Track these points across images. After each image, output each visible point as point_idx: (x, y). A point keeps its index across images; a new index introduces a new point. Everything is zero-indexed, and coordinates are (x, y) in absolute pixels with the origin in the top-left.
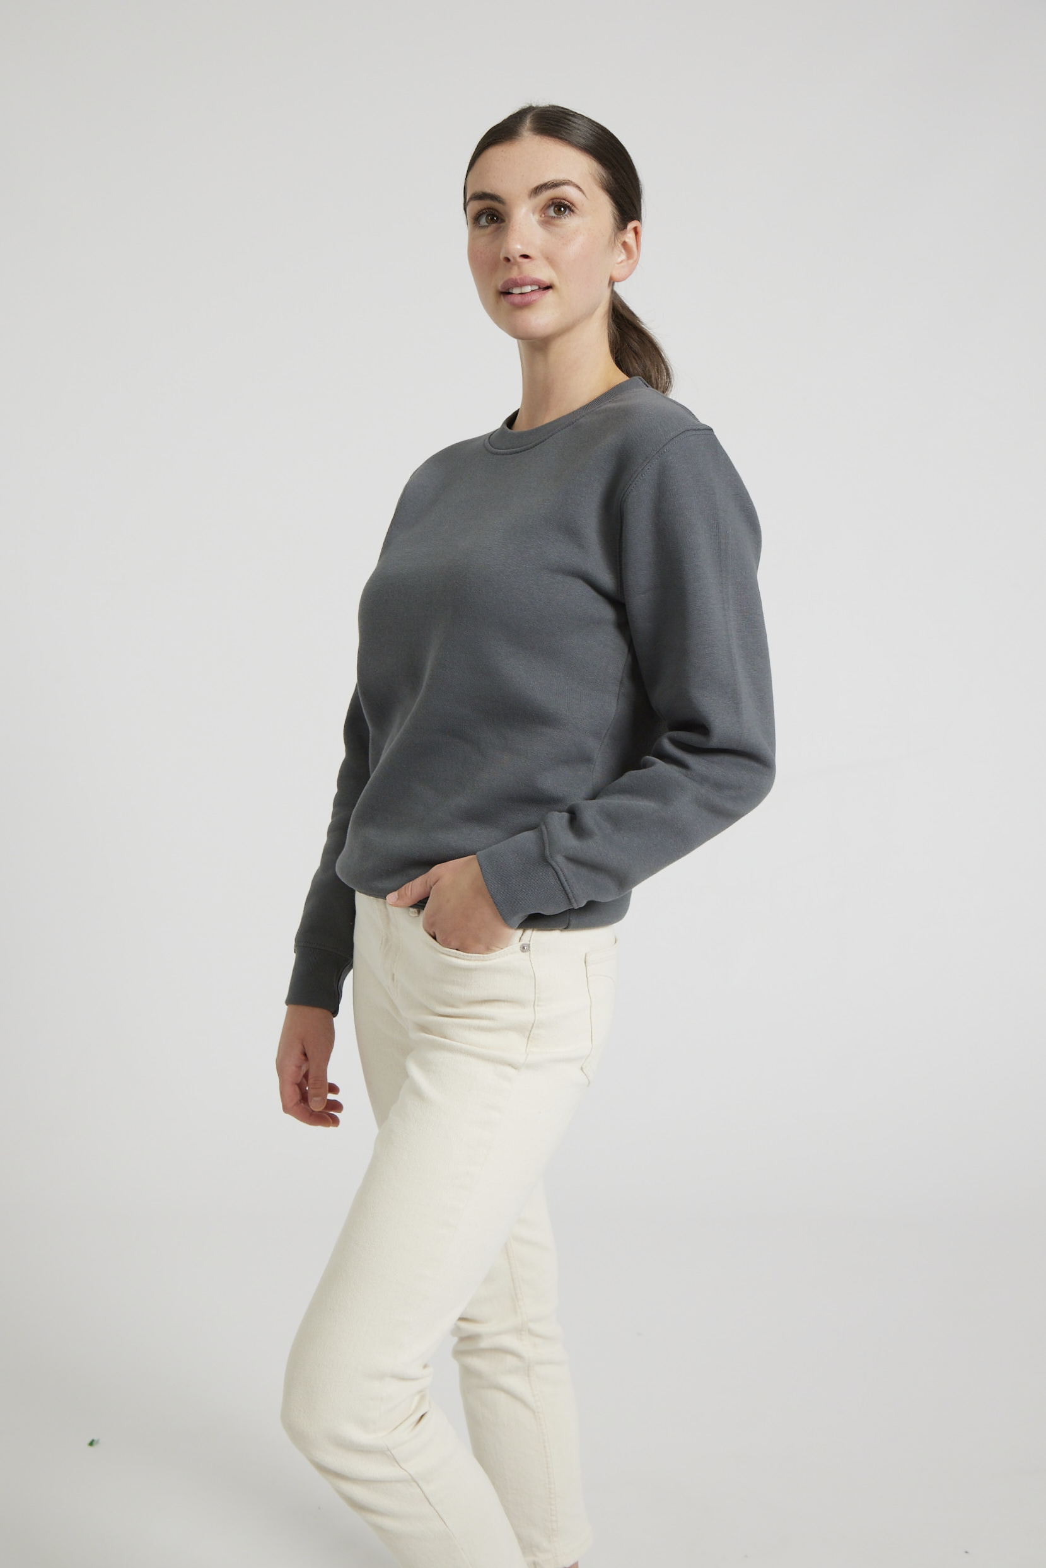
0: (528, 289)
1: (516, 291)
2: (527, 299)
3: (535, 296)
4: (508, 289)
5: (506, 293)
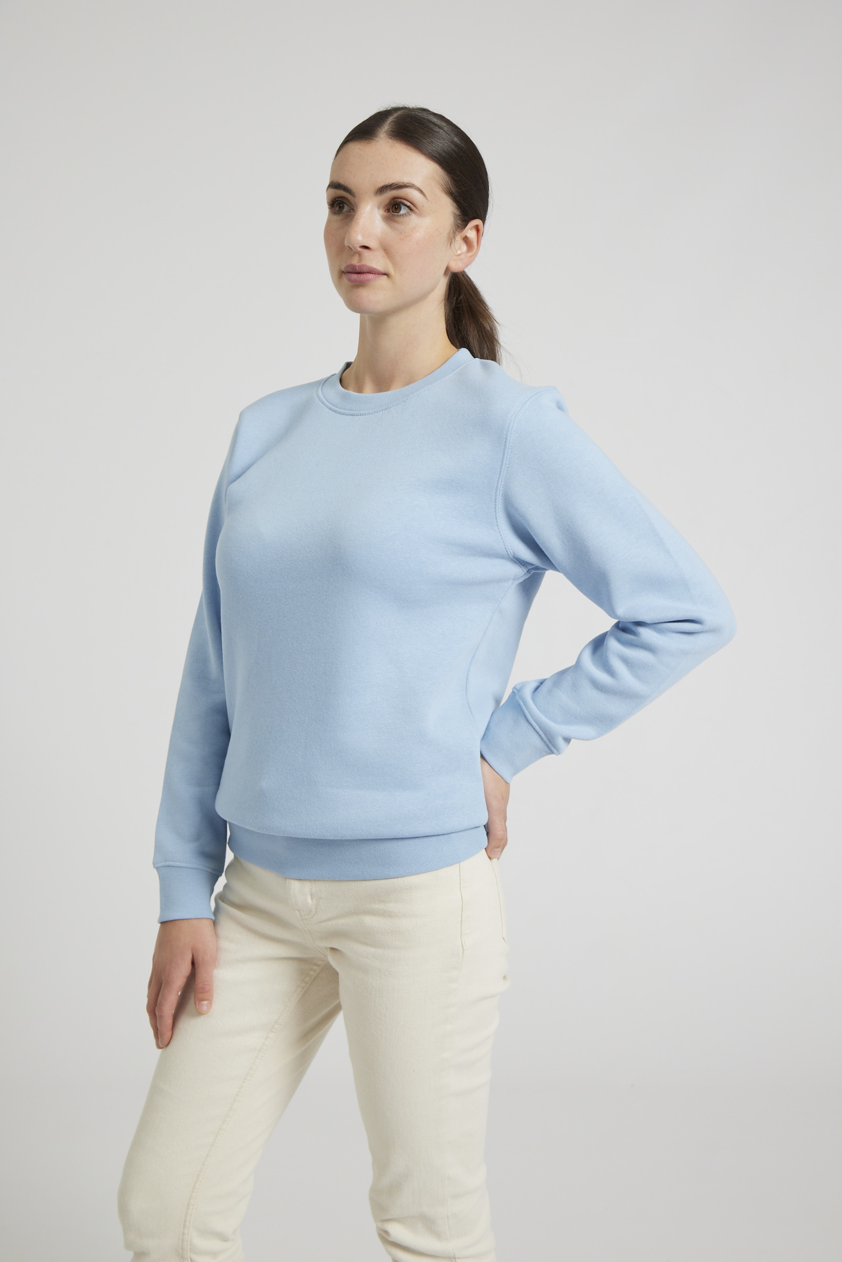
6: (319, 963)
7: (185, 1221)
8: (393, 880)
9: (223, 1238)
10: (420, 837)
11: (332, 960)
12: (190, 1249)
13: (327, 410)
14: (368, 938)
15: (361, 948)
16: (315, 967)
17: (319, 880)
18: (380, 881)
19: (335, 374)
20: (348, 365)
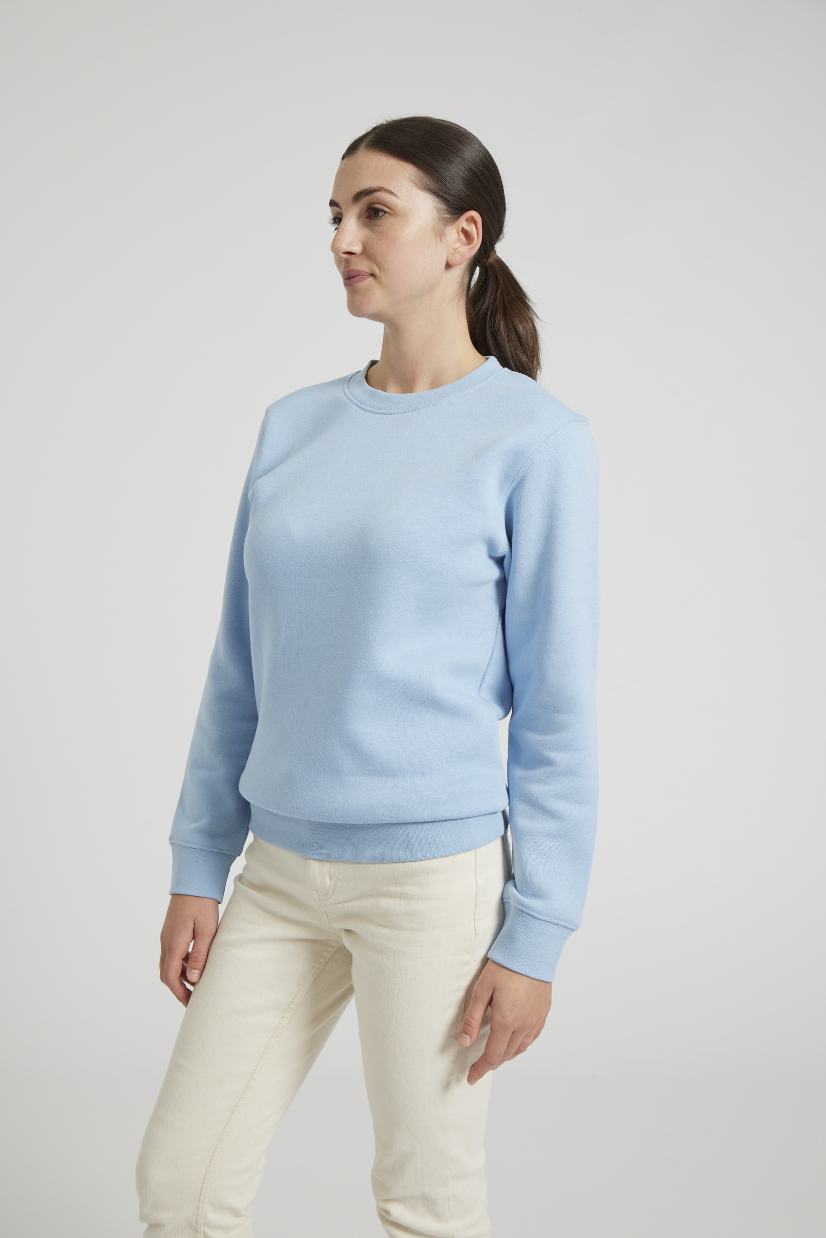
6: (334, 944)
7: (200, 1196)
8: (411, 863)
9: (236, 1213)
10: (440, 821)
11: (346, 942)
12: (204, 1223)
13: (355, 407)
14: (385, 920)
15: (377, 930)
16: (330, 949)
17: (338, 862)
18: (398, 864)
19: (360, 371)
20: (373, 363)
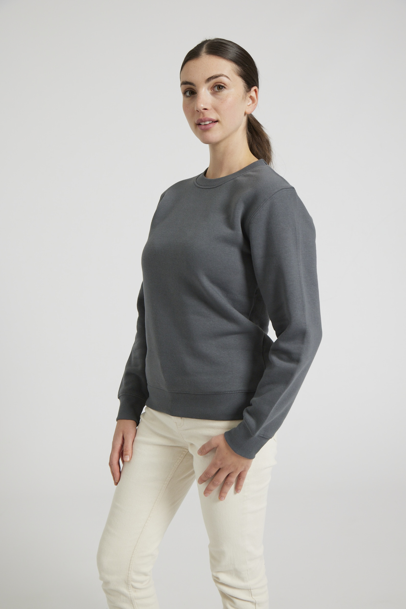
0: (208, 123)
1: (203, 124)
2: (207, 127)
3: (211, 125)
4: (200, 123)
5: (199, 124)
